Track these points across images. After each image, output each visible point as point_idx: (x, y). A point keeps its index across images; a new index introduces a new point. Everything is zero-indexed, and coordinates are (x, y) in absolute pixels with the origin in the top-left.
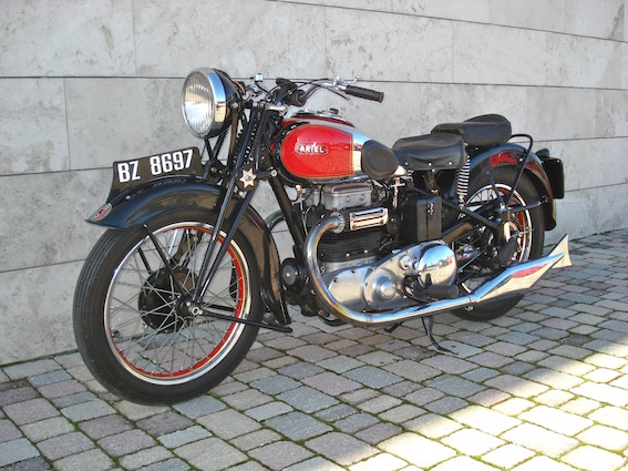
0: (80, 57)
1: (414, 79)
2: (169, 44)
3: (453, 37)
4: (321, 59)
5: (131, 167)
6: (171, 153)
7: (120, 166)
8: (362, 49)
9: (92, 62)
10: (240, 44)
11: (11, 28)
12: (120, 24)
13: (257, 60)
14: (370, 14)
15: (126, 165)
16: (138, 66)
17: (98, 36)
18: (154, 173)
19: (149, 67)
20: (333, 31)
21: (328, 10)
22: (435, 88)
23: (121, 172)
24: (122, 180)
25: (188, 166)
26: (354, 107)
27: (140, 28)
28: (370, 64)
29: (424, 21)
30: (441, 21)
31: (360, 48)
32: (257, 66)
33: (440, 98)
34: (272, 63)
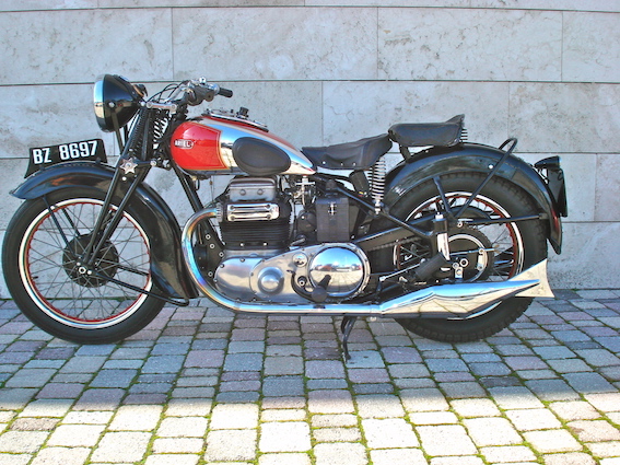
0: (125, 66)
1: (500, 77)
2: (205, 53)
3: (563, 31)
4: (371, 60)
5: (44, 153)
6: (78, 143)
7: (35, 151)
8: (425, 48)
9: (135, 70)
10: (277, 49)
11: (72, 46)
12: (161, 38)
13: (295, 62)
14: (438, 12)
15: (40, 151)
16: (176, 72)
17: (141, 49)
18: (63, 158)
19: (186, 73)
20: (387, 32)
21: (381, 11)
22: (531, 88)
23: (35, 156)
24: (36, 162)
25: (93, 153)
26: (412, 108)
27: (178, 40)
28: (436, 63)
29: (518, 14)
30: (544, 13)
31: (424, 46)
32: (295, 68)
33: (540, 99)
34: (311, 66)
